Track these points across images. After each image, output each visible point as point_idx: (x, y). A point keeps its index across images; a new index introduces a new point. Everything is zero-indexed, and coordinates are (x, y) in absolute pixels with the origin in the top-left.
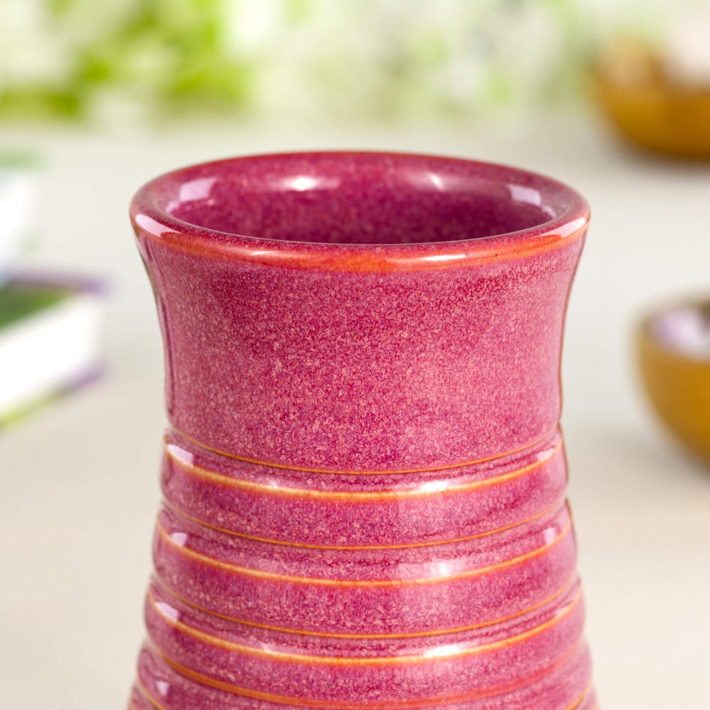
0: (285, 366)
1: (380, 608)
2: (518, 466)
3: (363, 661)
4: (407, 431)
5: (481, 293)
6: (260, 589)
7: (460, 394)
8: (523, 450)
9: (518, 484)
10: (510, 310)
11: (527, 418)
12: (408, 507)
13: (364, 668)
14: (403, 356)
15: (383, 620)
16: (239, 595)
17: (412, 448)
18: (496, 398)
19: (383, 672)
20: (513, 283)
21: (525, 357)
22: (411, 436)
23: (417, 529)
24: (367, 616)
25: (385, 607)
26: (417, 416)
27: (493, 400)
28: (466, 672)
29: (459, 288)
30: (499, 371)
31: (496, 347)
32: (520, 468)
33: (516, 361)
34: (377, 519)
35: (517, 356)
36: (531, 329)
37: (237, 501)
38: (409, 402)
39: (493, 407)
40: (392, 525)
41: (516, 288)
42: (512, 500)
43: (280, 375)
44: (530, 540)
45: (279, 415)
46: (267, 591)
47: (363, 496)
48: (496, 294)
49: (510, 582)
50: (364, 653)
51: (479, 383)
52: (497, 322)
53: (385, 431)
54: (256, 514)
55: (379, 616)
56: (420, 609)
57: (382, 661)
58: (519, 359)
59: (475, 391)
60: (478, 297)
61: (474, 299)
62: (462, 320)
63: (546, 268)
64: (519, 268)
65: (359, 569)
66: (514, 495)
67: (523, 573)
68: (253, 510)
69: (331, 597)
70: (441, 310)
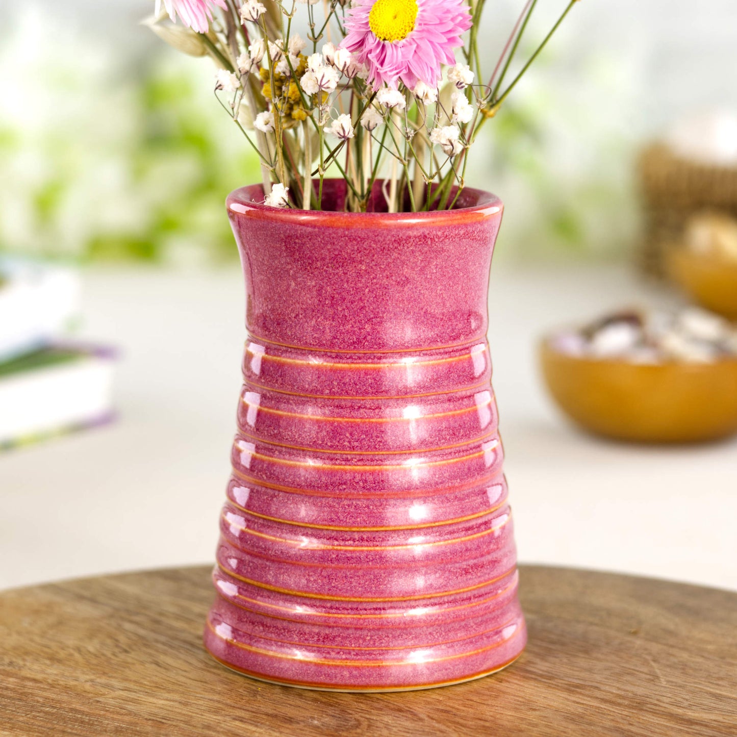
0: (296, 285)
1: (348, 435)
2: (441, 357)
3: (337, 467)
4: (366, 327)
5: (410, 245)
6: (281, 422)
7: (399, 307)
8: (445, 348)
9: (441, 368)
10: (431, 258)
11: (448, 328)
12: (366, 374)
13: (337, 471)
14: (363, 280)
15: (349, 442)
16: (270, 426)
17: (369, 338)
18: (425, 313)
19: (348, 474)
20: (431, 241)
21: (445, 290)
22: (368, 330)
23: (371, 387)
24: (340, 439)
25: (351, 434)
26: (372, 318)
27: (422, 313)
28: (400, 479)
29: (395, 241)
30: (425, 296)
31: (423, 280)
32: (443, 358)
33: (438, 291)
34: (347, 380)
35: (439, 288)
36: (448, 273)
37: (271, 368)
38: (367, 309)
39: (423, 318)
40: (356, 384)
41: (433, 245)
42: (435, 377)
43: (294, 290)
44: (449, 405)
45: (294, 315)
46: (285, 423)
47: (339, 365)
48: (420, 247)
49: (432, 428)
50: (338, 462)
51: (412, 302)
52: (423, 264)
53: (353, 326)
54: (281, 376)
55: (347, 440)
56: (372, 437)
57: (348, 467)
58: (441, 290)
59: (410, 306)
60: (408, 248)
61: (406, 248)
62: (399, 261)
63: (456, 235)
64: (434, 232)
65: (336, 410)
66: (437, 374)
67: (442, 424)
68: (279, 374)
69: (319, 427)
70: (384, 254)
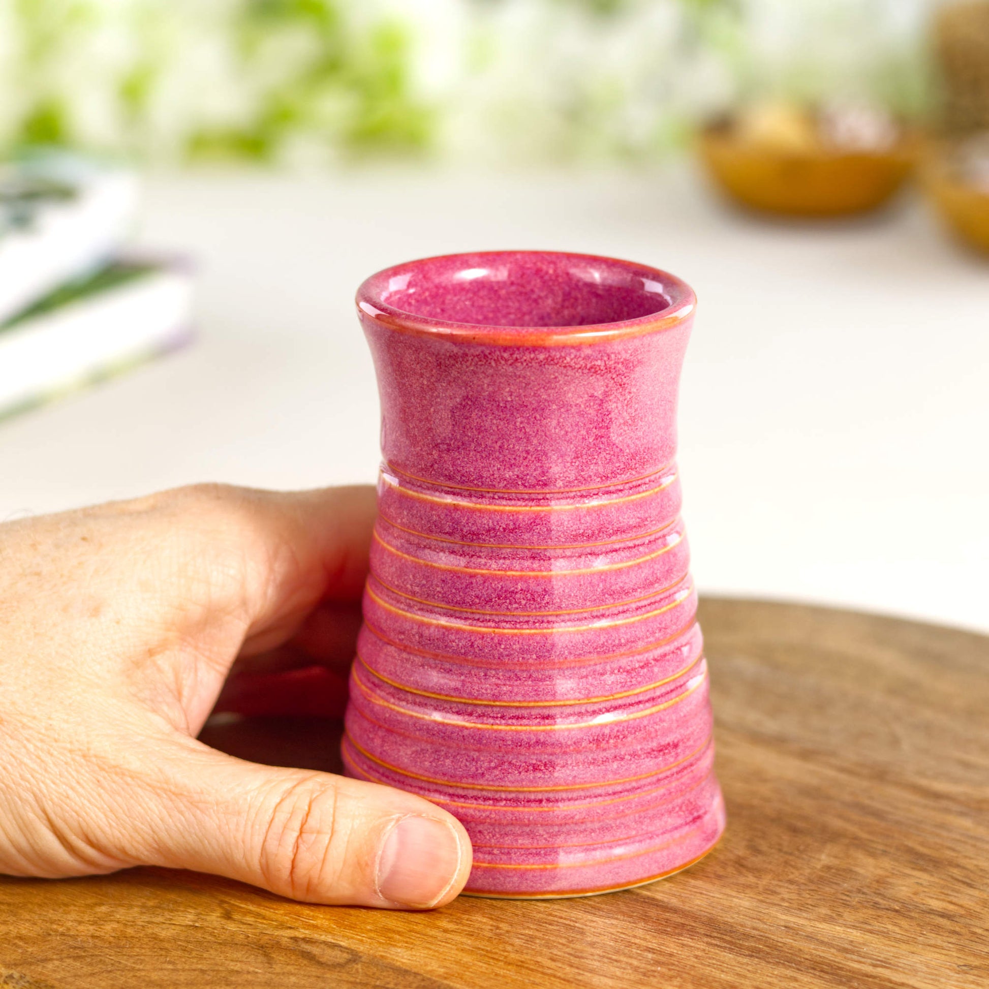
1: (411, 577)
2: (524, 504)
3: (401, 612)
4: (434, 453)
5: (468, 364)
7: (468, 436)
8: (530, 494)
9: (521, 517)
10: (500, 383)
11: (535, 470)
12: (432, 509)
14: (427, 397)
15: (411, 585)
17: (436, 466)
18: (500, 447)
19: (408, 624)
20: (496, 363)
21: (528, 423)
22: (436, 457)
23: (435, 526)
24: (405, 580)
25: (414, 576)
26: (440, 444)
27: (497, 448)
28: (457, 641)
29: (450, 356)
30: (500, 427)
31: (495, 409)
32: (526, 506)
33: (518, 424)
34: (415, 512)
35: (519, 420)
36: (531, 403)
38: (434, 431)
39: (497, 454)
40: (422, 519)
41: (500, 368)
42: (511, 527)
44: (532, 563)
47: (411, 493)
48: (482, 367)
49: (502, 587)
50: (402, 606)
51: (482, 431)
52: (491, 389)
53: (421, 450)
55: (410, 582)
56: (432, 585)
57: (409, 615)
58: (521, 423)
59: (480, 437)
60: (467, 367)
61: (464, 367)
62: (460, 381)
63: (532, 359)
64: (498, 353)
66: (514, 524)
67: (517, 584)
70: (442, 370)
